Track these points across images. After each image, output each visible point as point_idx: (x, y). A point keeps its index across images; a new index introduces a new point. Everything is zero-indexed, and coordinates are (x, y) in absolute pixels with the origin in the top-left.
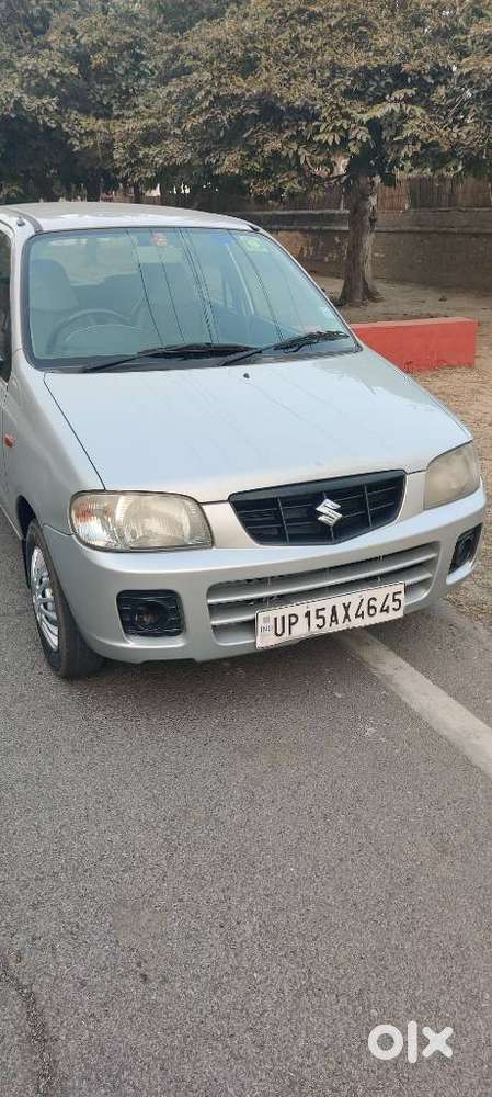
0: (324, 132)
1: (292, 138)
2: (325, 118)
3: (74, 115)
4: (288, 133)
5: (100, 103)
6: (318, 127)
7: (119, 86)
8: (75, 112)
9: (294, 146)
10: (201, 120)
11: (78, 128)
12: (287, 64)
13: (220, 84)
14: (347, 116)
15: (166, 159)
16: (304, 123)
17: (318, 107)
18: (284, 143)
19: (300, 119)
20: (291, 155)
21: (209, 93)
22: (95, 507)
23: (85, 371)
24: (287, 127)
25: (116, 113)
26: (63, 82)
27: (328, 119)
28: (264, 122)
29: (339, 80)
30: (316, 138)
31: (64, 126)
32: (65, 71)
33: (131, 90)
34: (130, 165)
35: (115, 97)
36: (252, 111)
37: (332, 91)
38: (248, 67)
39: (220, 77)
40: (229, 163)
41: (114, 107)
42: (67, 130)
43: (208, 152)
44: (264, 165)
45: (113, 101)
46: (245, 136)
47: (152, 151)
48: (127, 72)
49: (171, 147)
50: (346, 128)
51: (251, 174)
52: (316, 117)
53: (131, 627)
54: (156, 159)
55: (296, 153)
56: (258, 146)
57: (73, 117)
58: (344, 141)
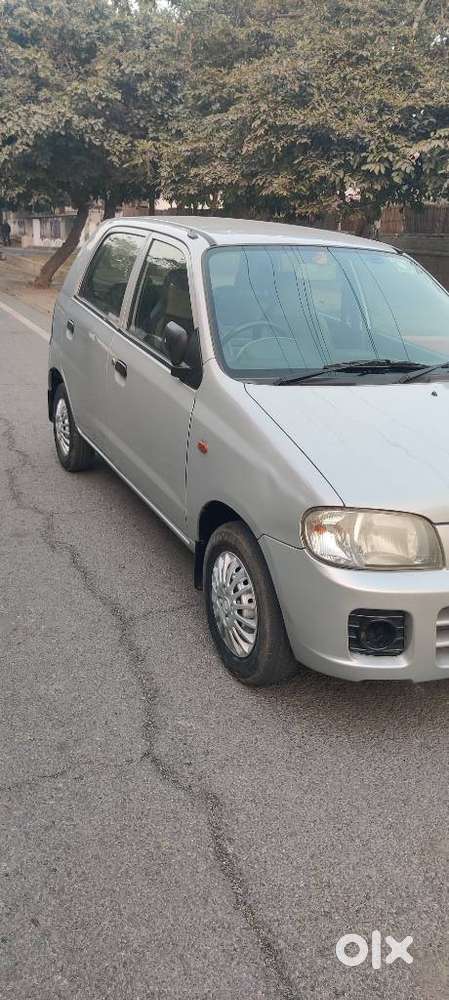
0: (371, 162)
1: (340, 166)
2: (372, 151)
3: (115, 135)
4: (336, 162)
5: (137, 126)
6: (366, 158)
7: (156, 112)
8: (116, 132)
9: (341, 173)
10: (256, 146)
11: (118, 147)
12: (337, 101)
13: (276, 116)
14: (393, 149)
15: (214, 179)
16: (352, 154)
17: (366, 140)
18: (333, 171)
19: (349, 150)
20: (337, 182)
21: (264, 122)
22: (326, 522)
23: (282, 384)
24: (335, 156)
25: (151, 136)
26: (107, 106)
27: (375, 151)
28: (314, 151)
29: (387, 117)
30: (363, 168)
31: (105, 144)
32: (110, 96)
33: (166, 116)
34: (174, 182)
35: (150, 121)
36: (305, 140)
37: (380, 125)
38: (301, 100)
39: (276, 109)
40: (278, 185)
41: (151, 130)
42: (108, 148)
43: (254, 175)
44: (310, 189)
45: (149, 124)
46: (296, 162)
47: (203, 170)
48: (161, 99)
49: (219, 168)
50: (391, 159)
51: (298, 196)
52: (364, 148)
53: (357, 645)
54: (207, 179)
55: (341, 180)
56: (306, 171)
57: (114, 137)
58: (389, 171)
